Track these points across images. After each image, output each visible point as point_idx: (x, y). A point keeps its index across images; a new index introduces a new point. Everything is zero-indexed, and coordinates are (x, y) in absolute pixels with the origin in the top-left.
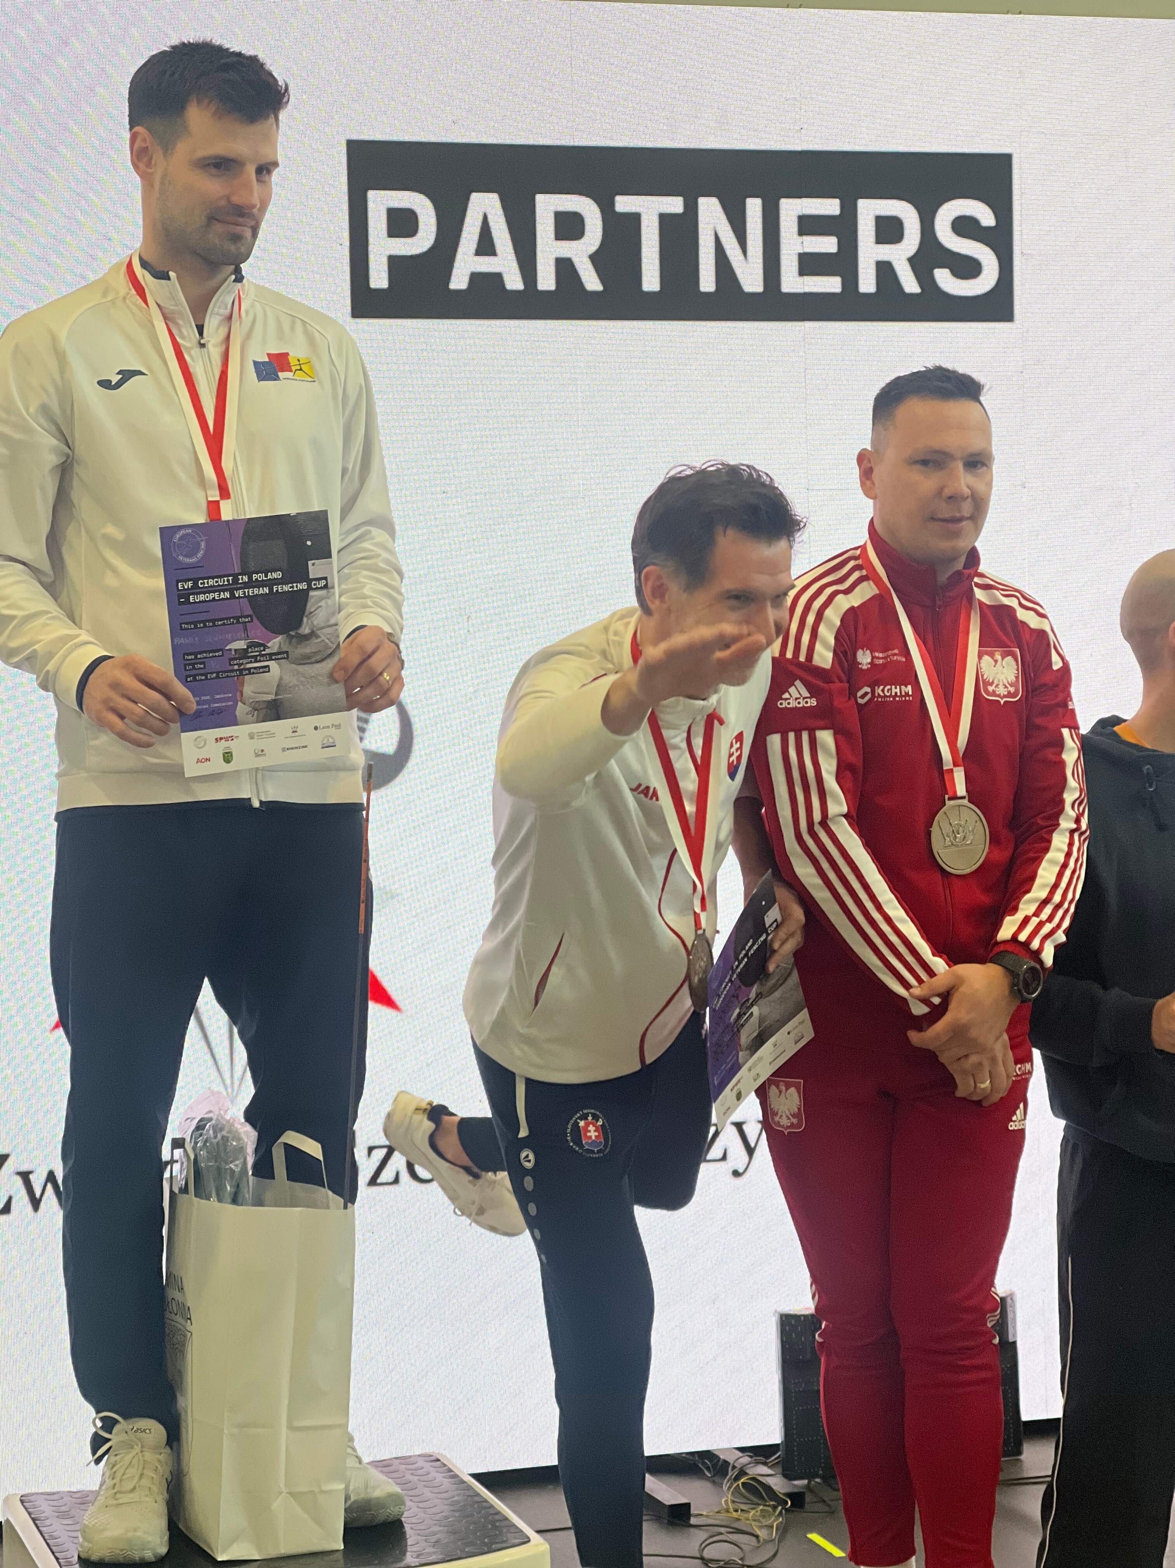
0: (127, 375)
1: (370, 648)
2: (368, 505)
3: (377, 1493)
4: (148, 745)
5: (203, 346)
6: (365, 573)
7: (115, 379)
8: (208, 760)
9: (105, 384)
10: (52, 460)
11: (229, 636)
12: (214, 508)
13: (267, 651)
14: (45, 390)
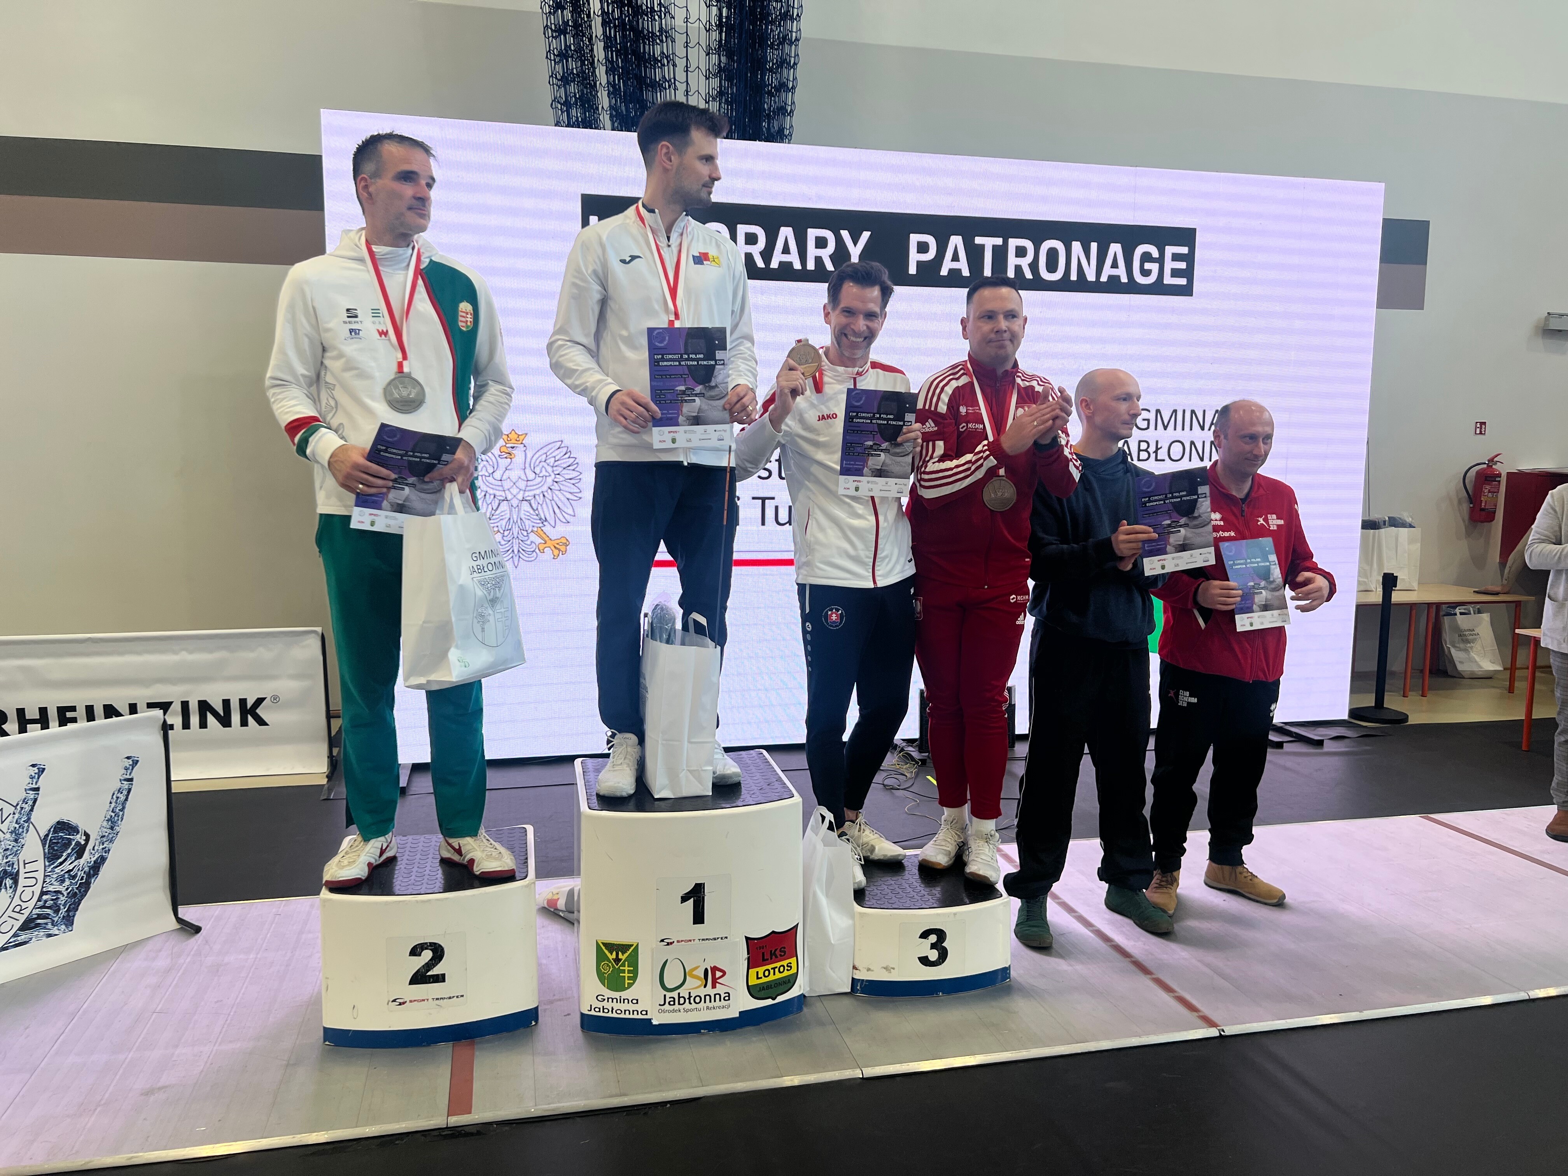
0: (633, 258)
1: (742, 394)
2: (742, 329)
3: (728, 772)
4: (638, 433)
5: (669, 246)
6: (740, 360)
7: (628, 259)
8: (664, 441)
9: (623, 261)
10: (597, 296)
11: (677, 383)
12: (671, 323)
13: (695, 392)
14: (595, 262)
